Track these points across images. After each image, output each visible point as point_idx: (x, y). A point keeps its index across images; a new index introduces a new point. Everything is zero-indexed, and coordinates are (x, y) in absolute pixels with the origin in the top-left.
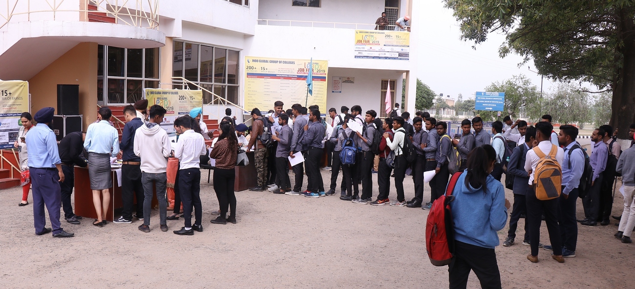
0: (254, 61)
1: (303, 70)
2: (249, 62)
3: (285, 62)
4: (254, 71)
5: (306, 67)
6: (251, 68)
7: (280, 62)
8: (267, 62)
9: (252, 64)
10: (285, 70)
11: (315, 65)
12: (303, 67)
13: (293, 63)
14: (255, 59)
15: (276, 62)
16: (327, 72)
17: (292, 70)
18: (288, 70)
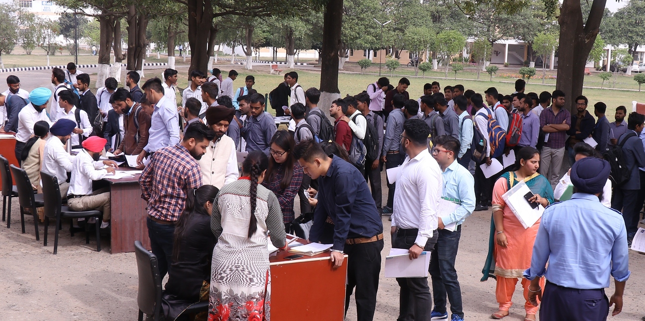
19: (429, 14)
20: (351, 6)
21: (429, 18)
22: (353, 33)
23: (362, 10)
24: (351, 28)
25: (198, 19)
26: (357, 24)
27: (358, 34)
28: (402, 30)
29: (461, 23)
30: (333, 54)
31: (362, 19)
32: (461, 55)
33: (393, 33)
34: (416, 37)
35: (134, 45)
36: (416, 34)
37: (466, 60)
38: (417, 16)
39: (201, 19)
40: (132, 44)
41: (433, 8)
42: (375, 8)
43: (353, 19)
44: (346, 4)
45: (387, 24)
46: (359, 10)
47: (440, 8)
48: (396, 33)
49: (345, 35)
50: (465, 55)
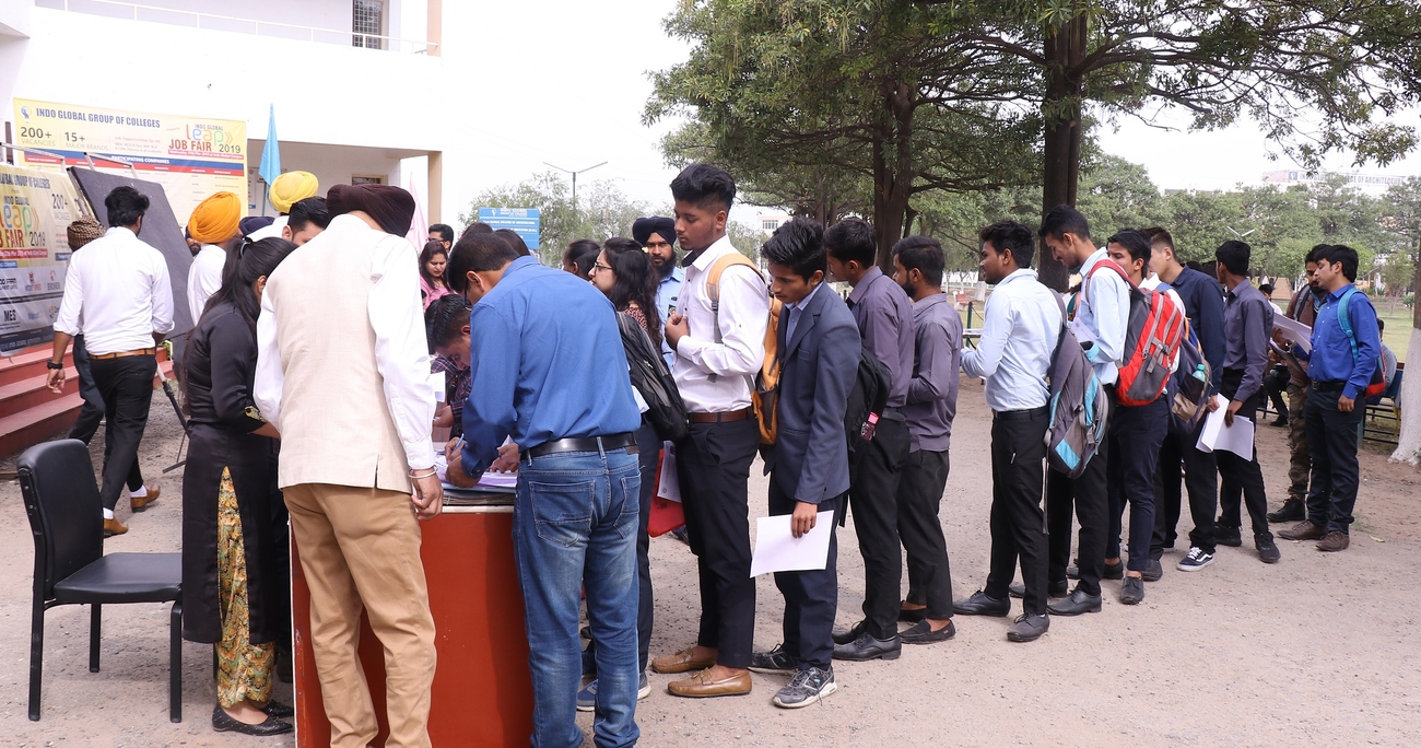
0: (41, 112)
1: (184, 144)
2: (27, 116)
3: (134, 122)
4: (44, 143)
5: (191, 136)
6: (38, 133)
7: (120, 120)
8: (80, 117)
9: (36, 122)
10: (139, 143)
11: (213, 132)
12: (182, 137)
13: (154, 124)
14: (43, 107)
15: (109, 119)
16: (244, 152)
17: (154, 144)
18: (143, 143)
19: (1318, 222)
20: (1195, 210)
21: (1317, 227)
22: (1198, 250)
23: (1213, 216)
24: (1195, 242)
26: (1205, 236)
27: (1206, 250)
28: (1272, 245)
29: (1369, 234)
31: (1214, 229)
32: (1372, 286)
33: (1260, 250)
34: (1293, 253)
36: (1293, 249)
37: (1381, 293)
38: (1299, 224)
41: (1324, 213)
42: (1233, 213)
43: (1198, 230)
44: (1188, 206)
45: (1250, 235)
46: (1207, 215)
47: (1336, 213)
48: (1264, 249)
49: (1186, 253)
50: (1379, 285)
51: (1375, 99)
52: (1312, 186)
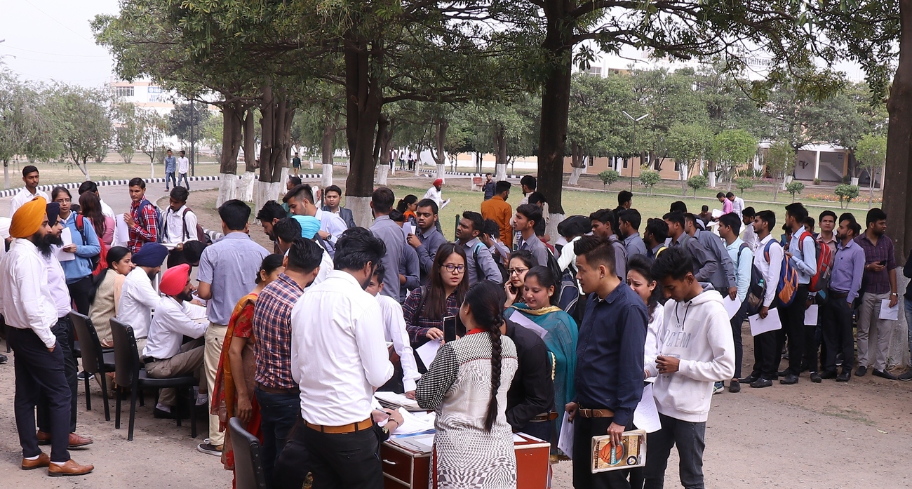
19: (705, 105)
20: (589, 93)
21: (704, 111)
22: (593, 133)
23: (607, 99)
24: (589, 124)
25: (360, 105)
26: (599, 119)
27: (601, 133)
28: (664, 129)
29: (751, 120)
30: (554, 156)
31: (606, 112)
32: (751, 166)
33: (651, 133)
34: (684, 138)
35: (270, 145)
36: (684, 135)
37: (758, 174)
38: (686, 108)
39: (365, 105)
40: (267, 144)
41: (710, 97)
42: (626, 96)
43: (592, 112)
44: (583, 89)
45: (642, 119)
46: (601, 98)
47: (720, 98)
48: (655, 133)
49: (581, 136)
50: (757, 167)
51: (820, 51)
52: (698, 70)
